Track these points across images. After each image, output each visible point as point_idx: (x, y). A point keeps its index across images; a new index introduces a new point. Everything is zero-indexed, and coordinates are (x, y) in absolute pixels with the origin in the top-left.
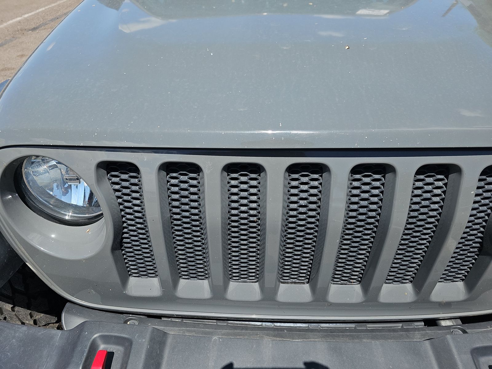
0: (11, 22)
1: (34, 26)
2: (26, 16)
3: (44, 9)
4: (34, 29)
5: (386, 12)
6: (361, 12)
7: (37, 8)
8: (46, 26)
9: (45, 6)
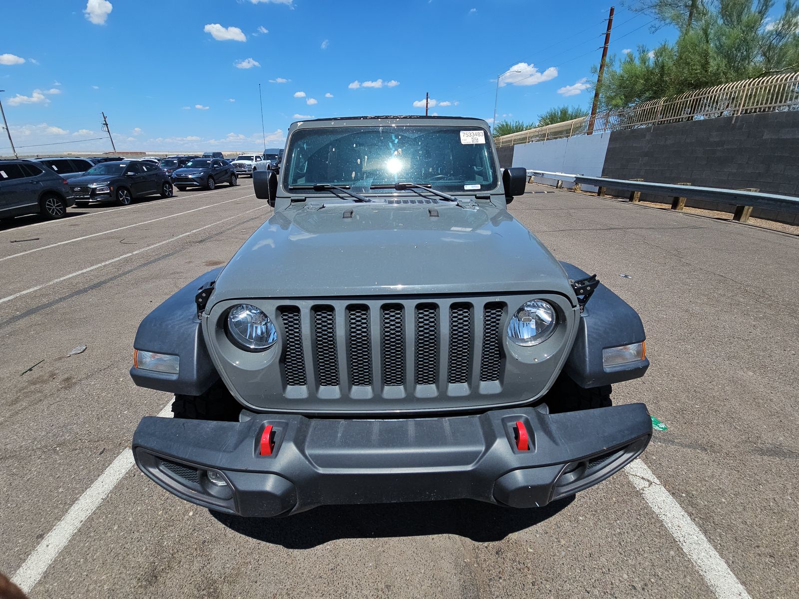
0: (181, 236)
1: (200, 239)
2: (194, 231)
3: (210, 226)
4: (201, 242)
5: (471, 229)
6: (453, 228)
7: (205, 225)
8: (212, 239)
9: (211, 224)
